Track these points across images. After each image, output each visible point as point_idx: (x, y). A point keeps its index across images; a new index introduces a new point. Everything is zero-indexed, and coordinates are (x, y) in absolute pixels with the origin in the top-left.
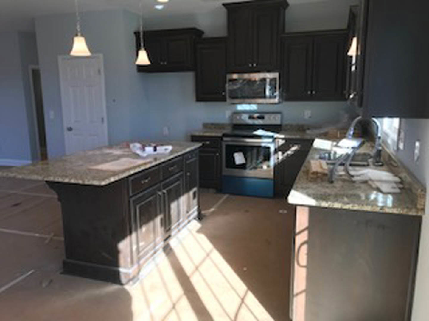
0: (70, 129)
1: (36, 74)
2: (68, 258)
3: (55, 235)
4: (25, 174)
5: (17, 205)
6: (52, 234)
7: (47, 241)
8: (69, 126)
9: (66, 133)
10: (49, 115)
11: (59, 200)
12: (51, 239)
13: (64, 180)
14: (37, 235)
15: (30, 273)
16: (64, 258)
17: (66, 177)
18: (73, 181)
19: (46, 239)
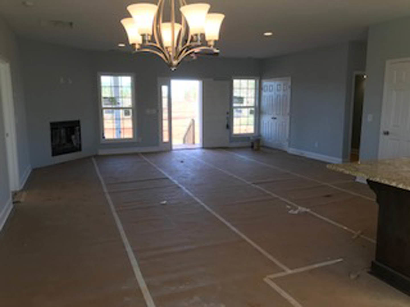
0: (387, 133)
1: (359, 80)
2: (376, 259)
3: (362, 234)
4: (352, 171)
5: (328, 196)
6: (359, 232)
7: (354, 237)
8: (386, 130)
9: (382, 137)
10: (367, 118)
11: (378, 201)
12: (358, 237)
13: (391, 183)
14: (345, 228)
15: (339, 260)
16: (374, 259)
17: (394, 181)
18: (401, 186)
19: (353, 234)
